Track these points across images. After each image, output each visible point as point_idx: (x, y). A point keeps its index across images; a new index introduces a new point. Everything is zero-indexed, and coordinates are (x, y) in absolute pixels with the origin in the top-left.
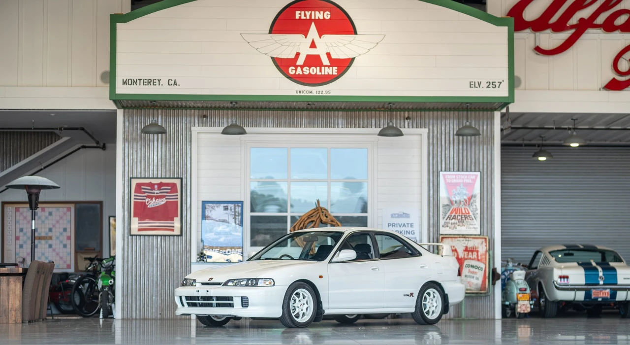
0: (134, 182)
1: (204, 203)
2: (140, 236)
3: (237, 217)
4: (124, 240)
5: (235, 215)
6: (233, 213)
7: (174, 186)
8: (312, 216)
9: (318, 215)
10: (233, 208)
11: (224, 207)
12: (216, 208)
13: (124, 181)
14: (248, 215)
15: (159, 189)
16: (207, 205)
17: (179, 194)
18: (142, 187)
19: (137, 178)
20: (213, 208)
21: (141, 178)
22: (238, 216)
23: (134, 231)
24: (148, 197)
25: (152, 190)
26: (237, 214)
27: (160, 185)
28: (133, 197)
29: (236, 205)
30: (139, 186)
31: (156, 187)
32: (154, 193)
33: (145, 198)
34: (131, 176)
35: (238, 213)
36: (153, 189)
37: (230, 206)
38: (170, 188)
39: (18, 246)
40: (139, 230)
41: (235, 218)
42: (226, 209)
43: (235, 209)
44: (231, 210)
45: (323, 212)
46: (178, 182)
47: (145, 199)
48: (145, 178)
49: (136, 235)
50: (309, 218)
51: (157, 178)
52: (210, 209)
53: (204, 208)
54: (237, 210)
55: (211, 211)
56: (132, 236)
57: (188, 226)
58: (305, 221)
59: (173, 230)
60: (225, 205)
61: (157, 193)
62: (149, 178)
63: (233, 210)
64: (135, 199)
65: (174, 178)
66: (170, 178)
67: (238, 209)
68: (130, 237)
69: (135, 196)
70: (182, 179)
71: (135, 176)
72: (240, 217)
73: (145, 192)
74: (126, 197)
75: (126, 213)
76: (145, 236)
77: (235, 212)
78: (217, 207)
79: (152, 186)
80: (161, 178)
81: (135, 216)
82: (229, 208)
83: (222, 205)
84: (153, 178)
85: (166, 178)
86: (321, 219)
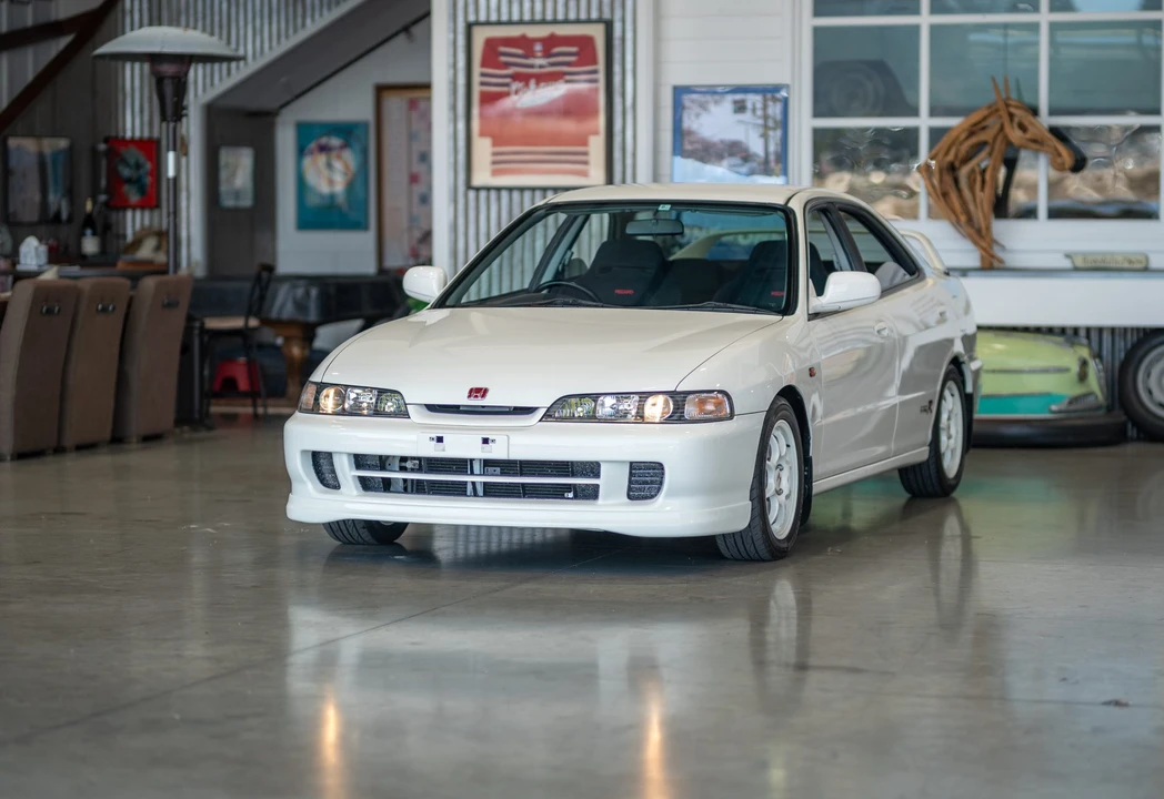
0: (481, 35)
1: (680, 92)
2: (499, 189)
3: (771, 133)
4: (455, 201)
5: (766, 127)
6: (761, 122)
7: (585, 43)
8: (984, 128)
9: (998, 126)
10: (759, 105)
11: (735, 102)
12: (712, 107)
13: (455, 32)
14: (804, 124)
15: (547, 54)
16: (687, 99)
17: (601, 66)
18: (503, 49)
19: (488, 23)
20: (703, 106)
21: (499, 23)
22: (774, 129)
23: (482, 177)
24: (515, 77)
25: (526, 57)
26: (771, 123)
27: (550, 43)
28: (476, 79)
29: (769, 96)
30: (492, 45)
31: (538, 47)
32: (532, 66)
33: (507, 80)
34: (472, 18)
35: (775, 122)
36: (530, 54)
37: (753, 100)
38: (574, 49)
39: (416, 199)
40: (495, 173)
41: (765, 136)
42: (740, 107)
43: (765, 108)
44: (754, 110)
45: (1011, 116)
46: (597, 33)
47: (507, 85)
48: (510, 23)
49: (488, 189)
50: (971, 134)
51: (543, 22)
52: (696, 109)
53: (678, 107)
54: (770, 111)
55: (698, 115)
56: (478, 189)
57: (629, 161)
58: (961, 143)
59: (584, 174)
60: (738, 97)
61: (541, 67)
62: (521, 22)
63: (759, 113)
64: (482, 84)
65: (589, 21)
66: (578, 21)
67: (775, 110)
68: (472, 194)
69: (483, 75)
70: (609, 25)
71: (482, 18)
72: (779, 133)
73: (507, 65)
74: (461, 80)
75: (461, 125)
76: (510, 189)
77: (766, 117)
78: (716, 102)
79: (525, 43)
80: (555, 22)
81: (483, 134)
82: (749, 105)
83: (730, 98)
84: (532, 22)
85: (566, 21)
86: (1006, 137)
